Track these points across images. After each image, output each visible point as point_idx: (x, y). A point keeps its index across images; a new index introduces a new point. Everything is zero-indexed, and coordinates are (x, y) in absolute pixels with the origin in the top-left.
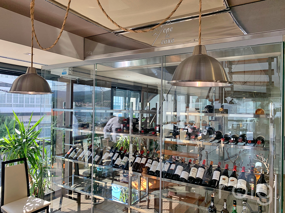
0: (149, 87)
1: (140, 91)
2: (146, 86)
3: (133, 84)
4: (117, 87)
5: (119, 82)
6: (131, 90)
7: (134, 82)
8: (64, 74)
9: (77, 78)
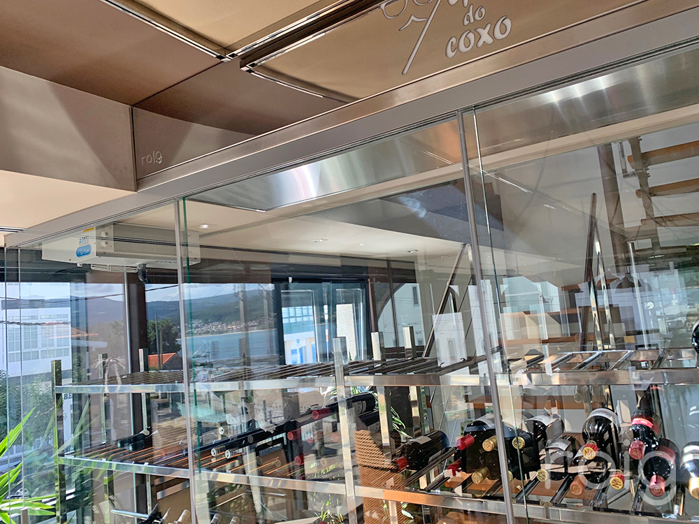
0: (393, 265)
1: (362, 282)
2: (385, 265)
3: (338, 263)
4: (290, 279)
5: (293, 260)
6: (334, 282)
7: (343, 257)
8: (84, 254)
9: (138, 263)
